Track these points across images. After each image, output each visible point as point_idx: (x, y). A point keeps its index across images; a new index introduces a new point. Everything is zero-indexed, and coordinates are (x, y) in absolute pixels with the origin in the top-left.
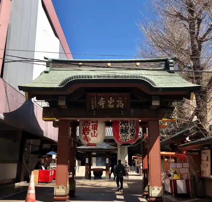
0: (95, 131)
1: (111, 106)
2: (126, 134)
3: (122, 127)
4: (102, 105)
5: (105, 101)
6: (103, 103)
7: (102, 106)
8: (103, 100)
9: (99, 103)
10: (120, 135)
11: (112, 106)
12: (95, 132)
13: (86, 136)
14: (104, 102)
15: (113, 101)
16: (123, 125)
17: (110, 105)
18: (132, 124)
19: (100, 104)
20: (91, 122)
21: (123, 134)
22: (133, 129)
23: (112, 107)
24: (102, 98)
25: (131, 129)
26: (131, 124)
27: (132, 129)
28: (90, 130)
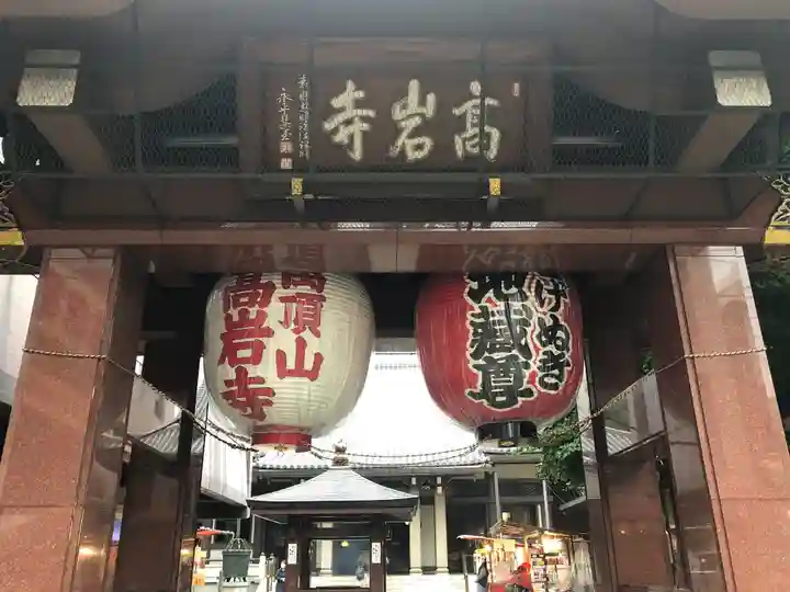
0: (307, 335)
1: (414, 148)
2: (515, 352)
3: (485, 313)
4: (351, 137)
5: (371, 113)
6: (359, 128)
7: (351, 145)
8: (358, 104)
9: (328, 126)
10: (473, 362)
11: (419, 147)
12: (301, 345)
13: (241, 373)
14: (364, 119)
15: (429, 111)
16: (490, 294)
17: (411, 136)
18: (550, 292)
19: (336, 130)
20: (277, 281)
21: (496, 356)
22: (556, 325)
23: (420, 155)
24: (350, 85)
25: (541, 321)
26: (545, 294)
27: (549, 322)
28: (269, 333)
